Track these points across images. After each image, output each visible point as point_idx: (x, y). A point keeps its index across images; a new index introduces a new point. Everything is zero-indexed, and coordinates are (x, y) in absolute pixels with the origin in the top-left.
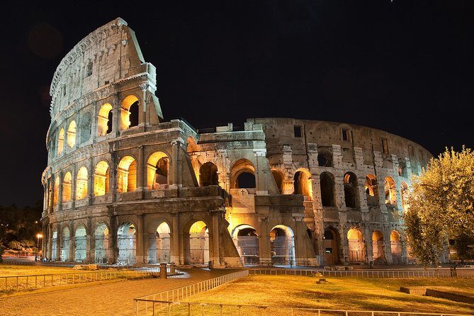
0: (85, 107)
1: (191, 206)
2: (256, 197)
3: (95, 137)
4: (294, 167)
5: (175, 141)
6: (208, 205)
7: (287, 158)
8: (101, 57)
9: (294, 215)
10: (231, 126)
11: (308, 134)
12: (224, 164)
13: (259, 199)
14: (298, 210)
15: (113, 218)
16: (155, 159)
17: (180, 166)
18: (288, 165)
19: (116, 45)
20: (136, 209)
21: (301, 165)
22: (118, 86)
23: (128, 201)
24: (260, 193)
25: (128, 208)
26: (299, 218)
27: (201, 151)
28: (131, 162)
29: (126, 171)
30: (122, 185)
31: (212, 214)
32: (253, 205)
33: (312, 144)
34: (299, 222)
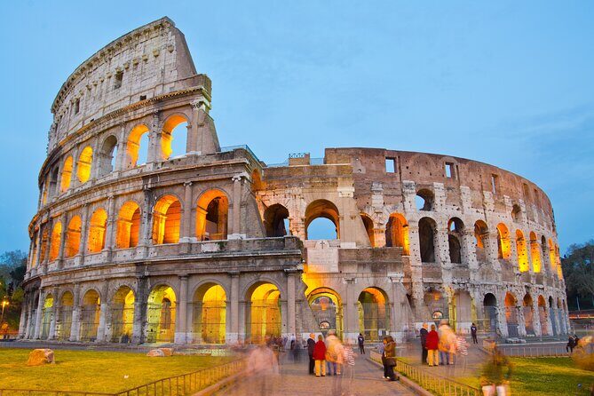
0: (108, 129)
1: (258, 264)
2: (340, 251)
5: (238, 176)
6: (282, 262)
7: (377, 200)
9: (390, 274)
11: (403, 169)
12: (298, 207)
13: (344, 254)
14: (395, 267)
15: (143, 279)
16: (206, 199)
17: (244, 210)
18: (378, 209)
19: (159, 50)
20: (178, 268)
21: (395, 208)
22: (159, 102)
23: (167, 256)
24: (345, 246)
25: (167, 267)
26: (396, 278)
27: (267, 190)
28: (171, 202)
29: (163, 215)
30: (157, 234)
31: (287, 274)
32: (336, 262)
33: (408, 181)
34: (396, 283)
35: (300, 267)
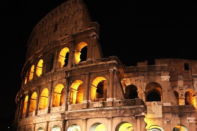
0: (50, 50)
1: (122, 113)
2: (163, 107)
3: (56, 69)
4: (185, 89)
5: (112, 70)
6: (134, 112)
7: (180, 83)
8: (64, 20)
9: (188, 118)
10: (146, 62)
11: (193, 69)
12: (142, 86)
13: (165, 109)
14: (190, 115)
15: (65, 121)
16: (96, 82)
17: (115, 86)
18: (181, 87)
19: (75, 12)
20: (82, 115)
21: (189, 87)
22: (74, 36)
23: (77, 109)
24: (165, 104)
25: (76, 115)
26: (191, 120)
27: (127, 78)
28: (80, 84)
29: (75, 90)
30: (72, 99)
31: (137, 118)
32: (161, 112)
33: (195, 74)
34: (191, 123)
35: (143, 114)
